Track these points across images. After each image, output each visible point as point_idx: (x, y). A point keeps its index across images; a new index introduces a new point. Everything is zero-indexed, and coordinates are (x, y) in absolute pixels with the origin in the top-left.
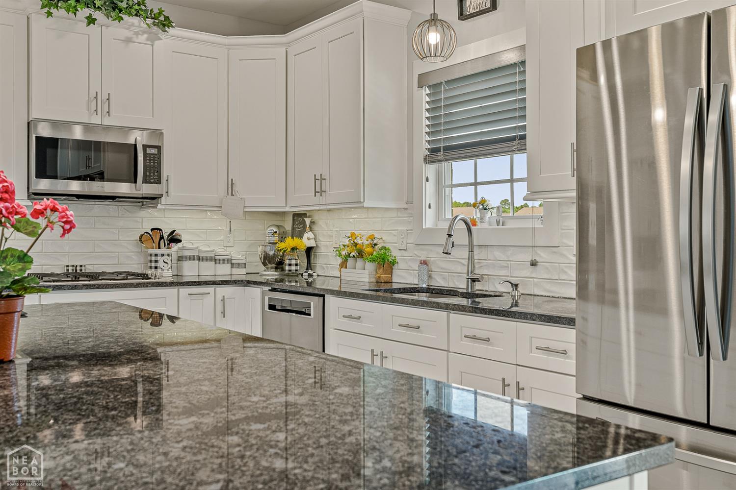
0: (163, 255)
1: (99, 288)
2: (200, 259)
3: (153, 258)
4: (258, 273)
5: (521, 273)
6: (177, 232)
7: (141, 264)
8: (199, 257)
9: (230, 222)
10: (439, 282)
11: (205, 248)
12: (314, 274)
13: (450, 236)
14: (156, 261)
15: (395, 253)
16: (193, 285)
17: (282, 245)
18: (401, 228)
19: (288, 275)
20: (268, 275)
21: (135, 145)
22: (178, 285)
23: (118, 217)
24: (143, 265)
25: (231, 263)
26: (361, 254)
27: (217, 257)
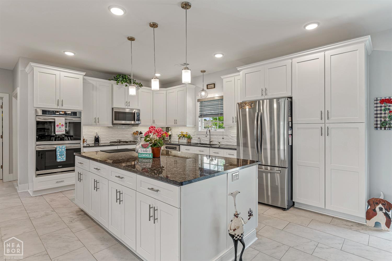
5: (221, 140)
6: (142, 132)
7: (133, 139)
10: (202, 142)
12: (171, 141)
13: (207, 133)
14: (137, 138)
15: (192, 136)
18: (193, 131)
21: (134, 113)
26: (184, 136)
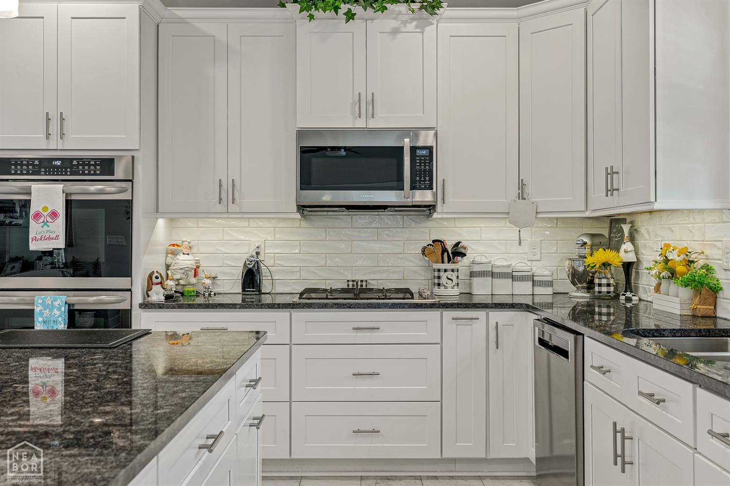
0: (446, 271)
1: (350, 308)
2: (493, 275)
3: (436, 274)
4: (568, 293)
6: (463, 244)
7: (429, 279)
8: (492, 273)
9: (519, 231)
11: (500, 262)
12: (634, 298)
14: (439, 277)
16: (459, 308)
17: (590, 260)
18: (726, 238)
19: (599, 298)
20: (577, 297)
22: (441, 307)
23: (403, 228)
24: (430, 281)
25: (533, 281)
26: (673, 274)
27: (514, 274)
